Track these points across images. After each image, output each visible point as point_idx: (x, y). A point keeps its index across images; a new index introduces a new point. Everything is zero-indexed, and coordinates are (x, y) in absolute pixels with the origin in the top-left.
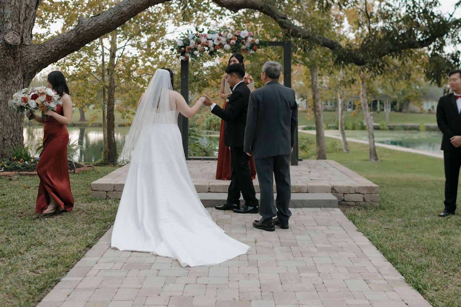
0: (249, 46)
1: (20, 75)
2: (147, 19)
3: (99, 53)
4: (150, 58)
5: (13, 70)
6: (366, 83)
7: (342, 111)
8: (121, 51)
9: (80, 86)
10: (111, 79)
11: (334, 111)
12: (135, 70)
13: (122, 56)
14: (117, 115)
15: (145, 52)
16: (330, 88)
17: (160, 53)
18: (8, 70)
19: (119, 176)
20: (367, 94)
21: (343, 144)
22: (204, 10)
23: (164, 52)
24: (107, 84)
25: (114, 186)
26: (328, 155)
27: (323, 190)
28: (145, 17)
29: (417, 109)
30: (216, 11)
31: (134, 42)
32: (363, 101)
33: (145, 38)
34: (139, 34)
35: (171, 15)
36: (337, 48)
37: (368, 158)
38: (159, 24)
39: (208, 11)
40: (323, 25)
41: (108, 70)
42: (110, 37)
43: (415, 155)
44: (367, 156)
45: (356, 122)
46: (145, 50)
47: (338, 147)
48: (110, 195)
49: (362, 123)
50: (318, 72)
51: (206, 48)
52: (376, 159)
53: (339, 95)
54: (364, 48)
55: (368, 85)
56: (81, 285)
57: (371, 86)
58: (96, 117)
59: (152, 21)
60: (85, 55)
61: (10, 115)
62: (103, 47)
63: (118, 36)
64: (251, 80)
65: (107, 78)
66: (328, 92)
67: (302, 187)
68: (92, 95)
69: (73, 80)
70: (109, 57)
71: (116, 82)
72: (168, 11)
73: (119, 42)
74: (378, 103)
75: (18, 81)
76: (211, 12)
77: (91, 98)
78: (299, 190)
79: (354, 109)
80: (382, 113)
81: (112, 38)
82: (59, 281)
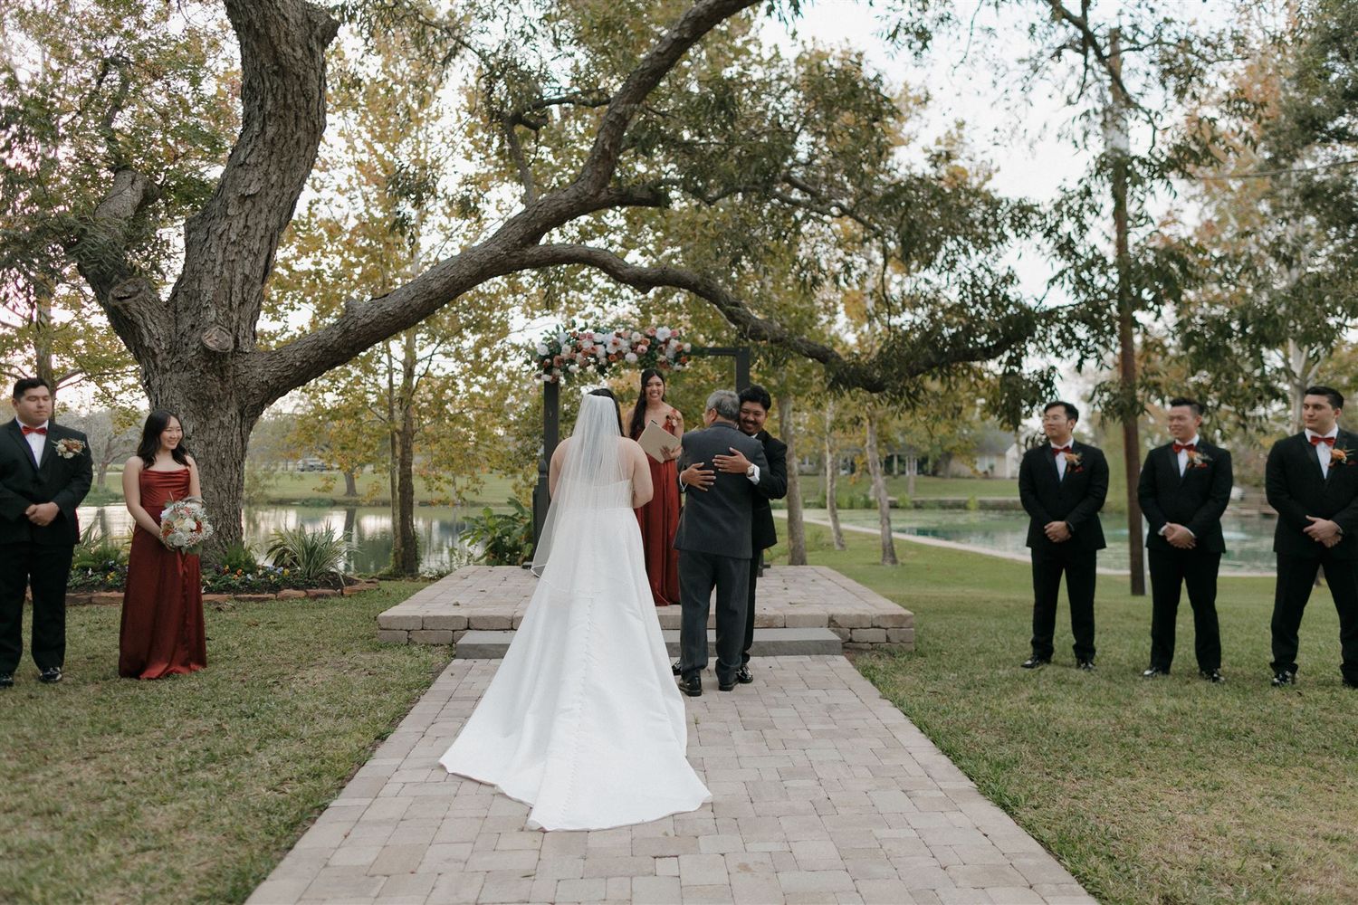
0: (672, 356)
1: (233, 411)
2: (473, 305)
3: (382, 368)
4: (479, 378)
5: (220, 401)
6: (876, 425)
7: (833, 475)
8: (425, 364)
9: (348, 431)
10: (407, 418)
11: (817, 475)
12: (452, 400)
13: (427, 374)
14: (418, 485)
15: (469, 366)
16: (810, 434)
17: (499, 369)
18: (211, 400)
19: (431, 600)
20: (879, 446)
21: (834, 534)
22: (582, 288)
23: (505, 367)
24: (399, 427)
25: (423, 620)
26: (809, 557)
27: (813, 622)
28: (470, 301)
29: (967, 470)
30: (605, 291)
31: (448, 348)
32: (872, 456)
33: (470, 340)
34: (459, 333)
35: (519, 297)
36: (834, 360)
37: (880, 560)
38: (497, 314)
39: (590, 290)
40: (801, 319)
41: (401, 399)
42: (404, 339)
43: (962, 553)
44: (878, 557)
45: (856, 494)
46: (471, 362)
47: (826, 540)
48: (415, 638)
49: (866, 497)
50: (792, 405)
51: (592, 360)
52: (894, 562)
53: (827, 447)
54: (884, 360)
55: (880, 427)
56: (370, 815)
57: (885, 429)
58: (378, 489)
59: (483, 309)
60: (356, 372)
61: (215, 487)
62: (390, 357)
63: (418, 337)
64: (678, 419)
65: (398, 415)
66: (807, 441)
67: (775, 617)
68: (370, 447)
69: (334, 418)
70: (401, 376)
71: (416, 422)
72: (514, 289)
73: (421, 348)
74: (896, 459)
75: (230, 422)
76: (595, 291)
77: (369, 454)
78: (770, 623)
79: (853, 471)
80: (902, 477)
81: (408, 341)
82: (325, 807)
